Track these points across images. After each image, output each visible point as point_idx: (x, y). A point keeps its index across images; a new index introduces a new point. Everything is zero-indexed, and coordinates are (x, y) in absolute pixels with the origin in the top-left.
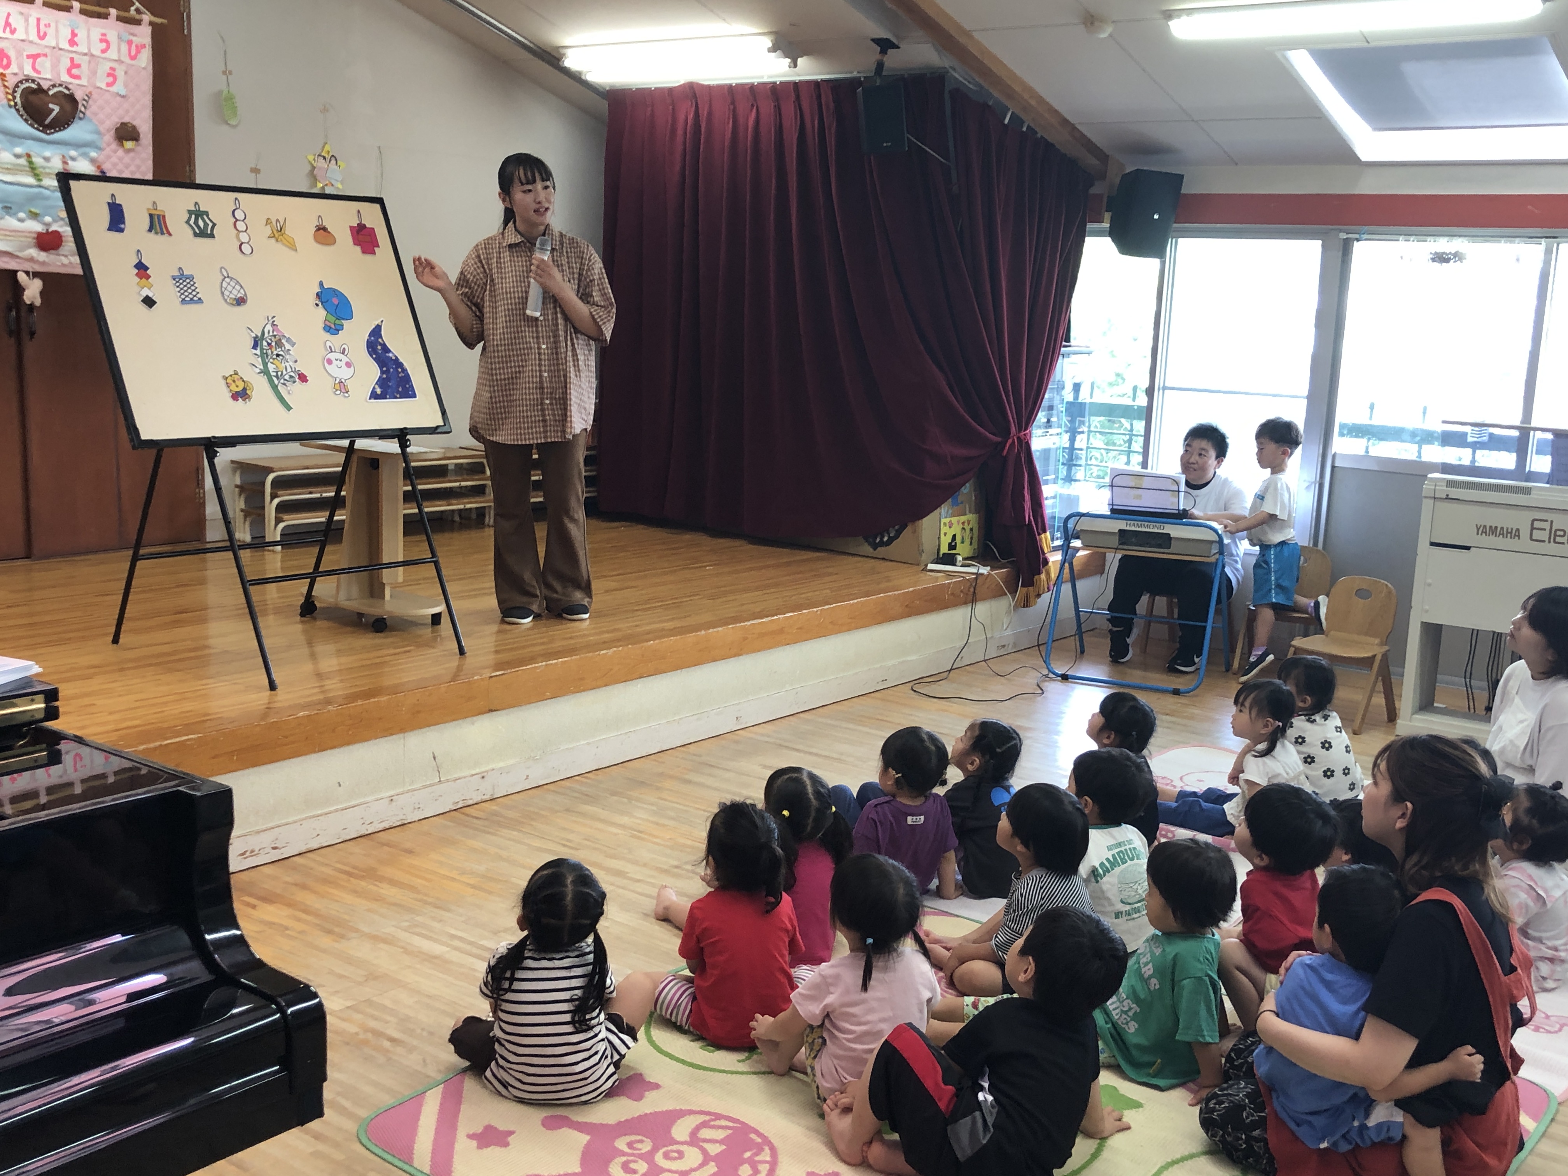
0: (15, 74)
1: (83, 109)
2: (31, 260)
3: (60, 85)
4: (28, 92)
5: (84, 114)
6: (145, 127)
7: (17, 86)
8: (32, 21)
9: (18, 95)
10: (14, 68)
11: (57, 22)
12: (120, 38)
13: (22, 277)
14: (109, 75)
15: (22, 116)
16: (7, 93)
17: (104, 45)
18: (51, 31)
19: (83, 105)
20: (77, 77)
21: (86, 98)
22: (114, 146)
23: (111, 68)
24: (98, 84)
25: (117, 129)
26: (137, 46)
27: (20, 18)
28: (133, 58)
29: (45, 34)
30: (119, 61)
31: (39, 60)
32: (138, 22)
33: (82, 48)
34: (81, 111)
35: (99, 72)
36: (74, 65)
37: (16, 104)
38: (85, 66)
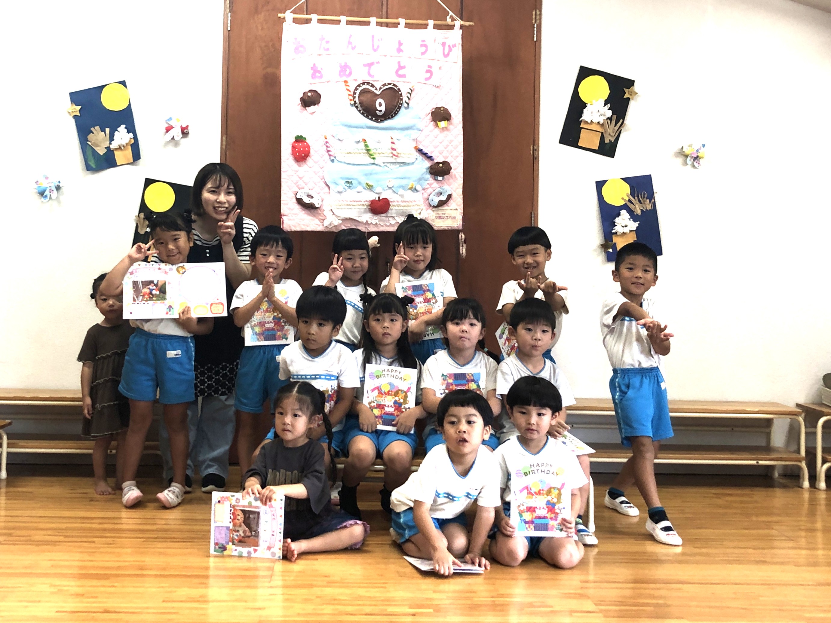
0: (356, 80)
1: (407, 101)
3: (389, 84)
5: (408, 104)
7: (356, 89)
9: (357, 95)
14: (427, 71)
15: (359, 111)
16: (349, 95)
17: (424, 49)
19: (408, 97)
20: (404, 76)
21: (410, 92)
22: (431, 126)
23: (430, 67)
25: (433, 113)
26: (449, 46)
28: (446, 56)
29: (378, 47)
31: (373, 67)
32: (451, 27)
34: (406, 102)
36: (400, 67)
37: (355, 102)
38: (408, 66)
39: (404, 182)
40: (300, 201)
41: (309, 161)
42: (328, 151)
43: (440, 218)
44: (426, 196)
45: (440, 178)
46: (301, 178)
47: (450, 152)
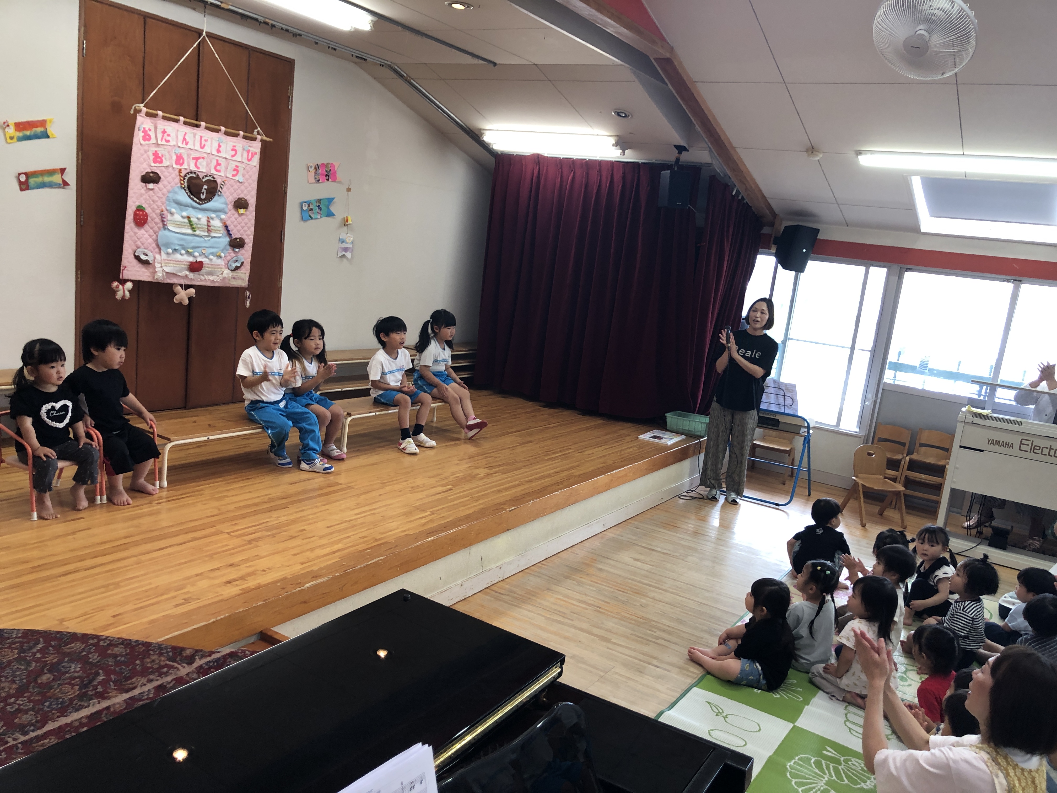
0: (186, 169)
2: (185, 278)
3: (210, 176)
5: (220, 192)
6: (253, 200)
7: (185, 176)
8: (198, 138)
9: (186, 181)
10: (185, 166)
11: (211, 139)
12: (243, 148)
13: (178, 288)
14: (234, 170)
15: (187, 193)
16: (181, 180)
17: (234, 153)
18: (208, 144)
19: (221, 187)
20: (219, 171)
21: (222, 183)
22: (233, 211)
23: (236, 166)
24: (228, 175)
25: (235, 202)
26: (252, 154)
27: (192, 136)
28: (250, 160)
29: (204, 146)
30: (241, 162)
31: (199, 161)
32: (254, 140)
33: (223, 154)
35: (229, 168)
37: (185, 186)
39: (214, 250)
40: (137, 258)
41: (147, 226)
42: (162, 221)
43: (235, 278)
44: (227, 261)
45: (238, 250)
46: (138, 239)
47: (245, 231)
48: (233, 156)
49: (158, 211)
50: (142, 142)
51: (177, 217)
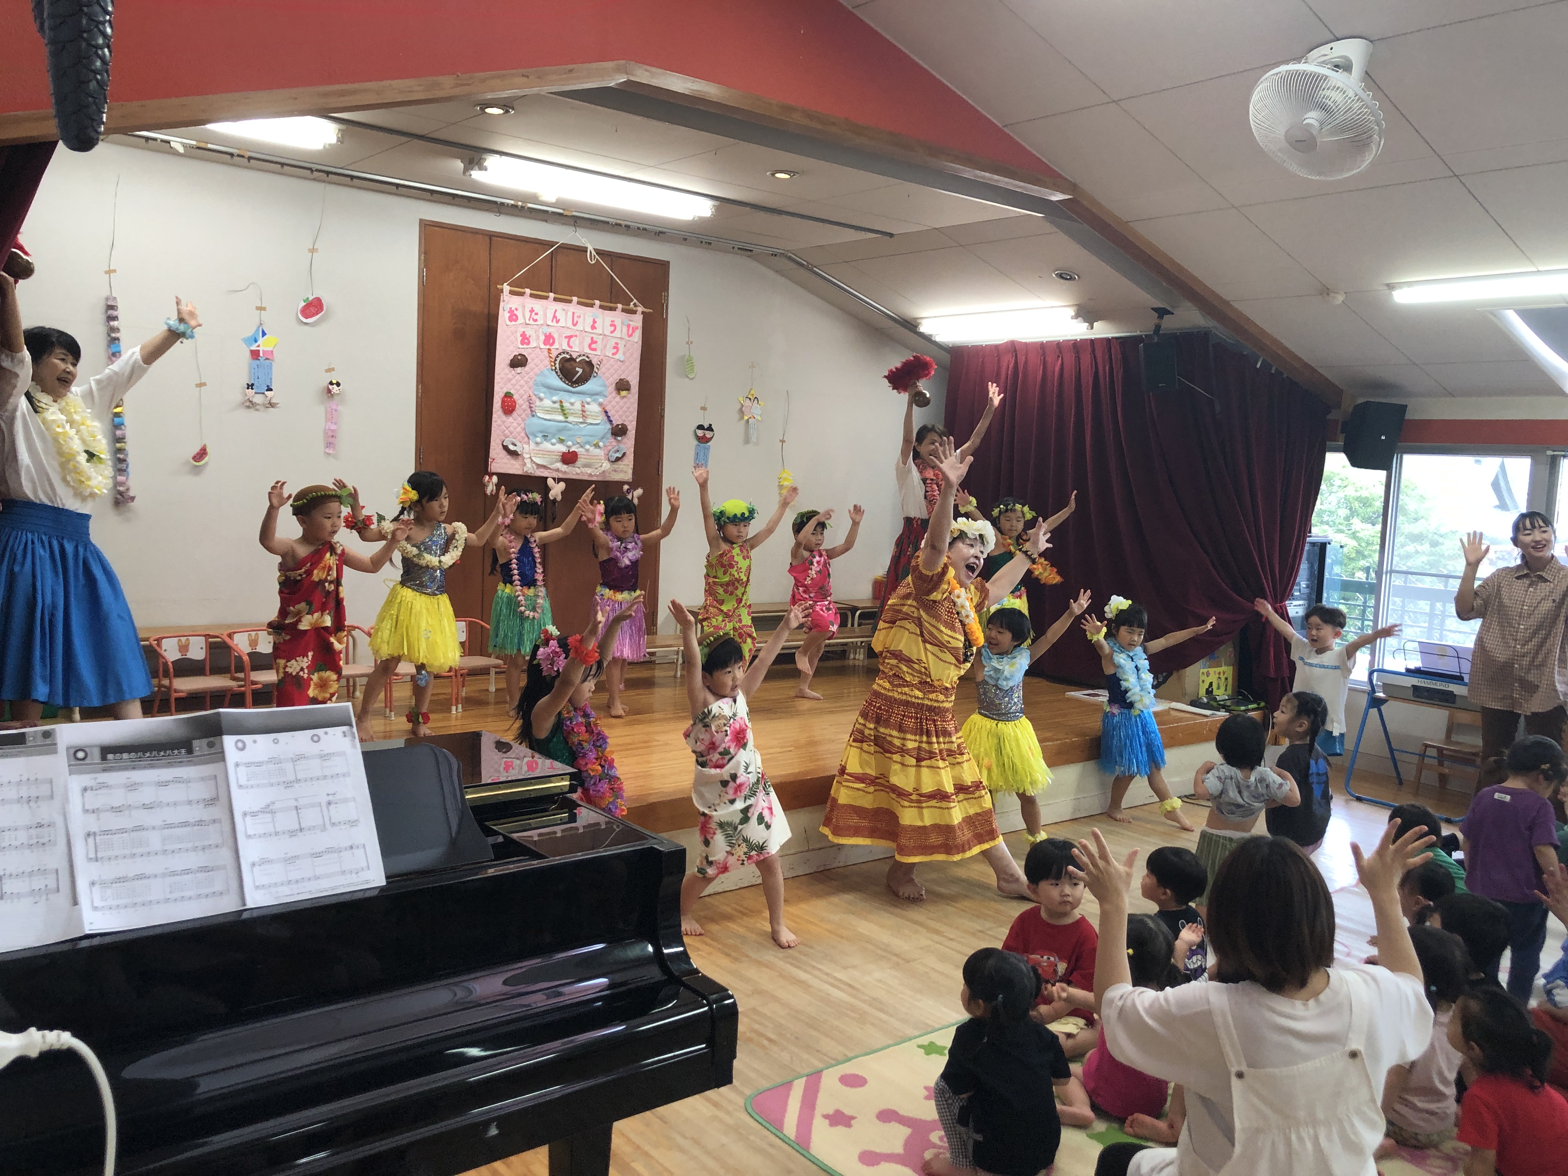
0: (557, 349)
1: (596, 371)
2: (557, 470)
3: (584, 355)
4: (564, 360)
5: (597, 373)
6: (634, 382)
7: (557, 357)
8: (570, 314)
9: (557, 362)
10: (556, 346)
11: (584, 314)
12: (623, 323)
13: (550, 482)
14: (614, 348)
15: (559, 376)
16: (551, 362)
17: (612, 328)
18: (580, 320)
19: (597, 368)
20: (595, 350)
21: (599, 364)
22: (614, 394)
23: (617, 344)
24: (607, 354)
25: (617, 383)
26: (633, 328)
27: (564, 313)
28: (630, 336)
29: (577, 322)
30: (621, 338)
31: (572, 339)
32: (635, 312)
33: (599, 331)
35: (608, 346)
36: (593, 342)
37: (556, 368)
38: (599, 342)
39: (590, 439)
40: (506, 448)
41: (515, 414)
42: (531, 407)
43: (615, 471)
44: (606, 452)
45: (619, 438)
46: (507, 428)
47: (627, 417)
48: (612, 332)
49: (525, 397)
50: (508, 322)
51: (547, 403)
